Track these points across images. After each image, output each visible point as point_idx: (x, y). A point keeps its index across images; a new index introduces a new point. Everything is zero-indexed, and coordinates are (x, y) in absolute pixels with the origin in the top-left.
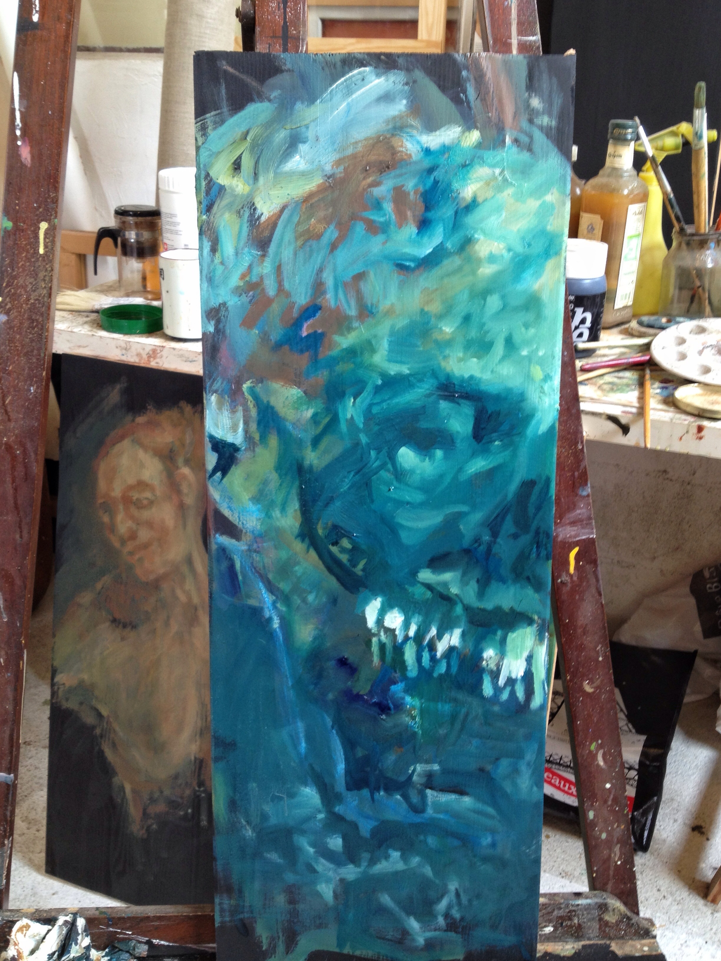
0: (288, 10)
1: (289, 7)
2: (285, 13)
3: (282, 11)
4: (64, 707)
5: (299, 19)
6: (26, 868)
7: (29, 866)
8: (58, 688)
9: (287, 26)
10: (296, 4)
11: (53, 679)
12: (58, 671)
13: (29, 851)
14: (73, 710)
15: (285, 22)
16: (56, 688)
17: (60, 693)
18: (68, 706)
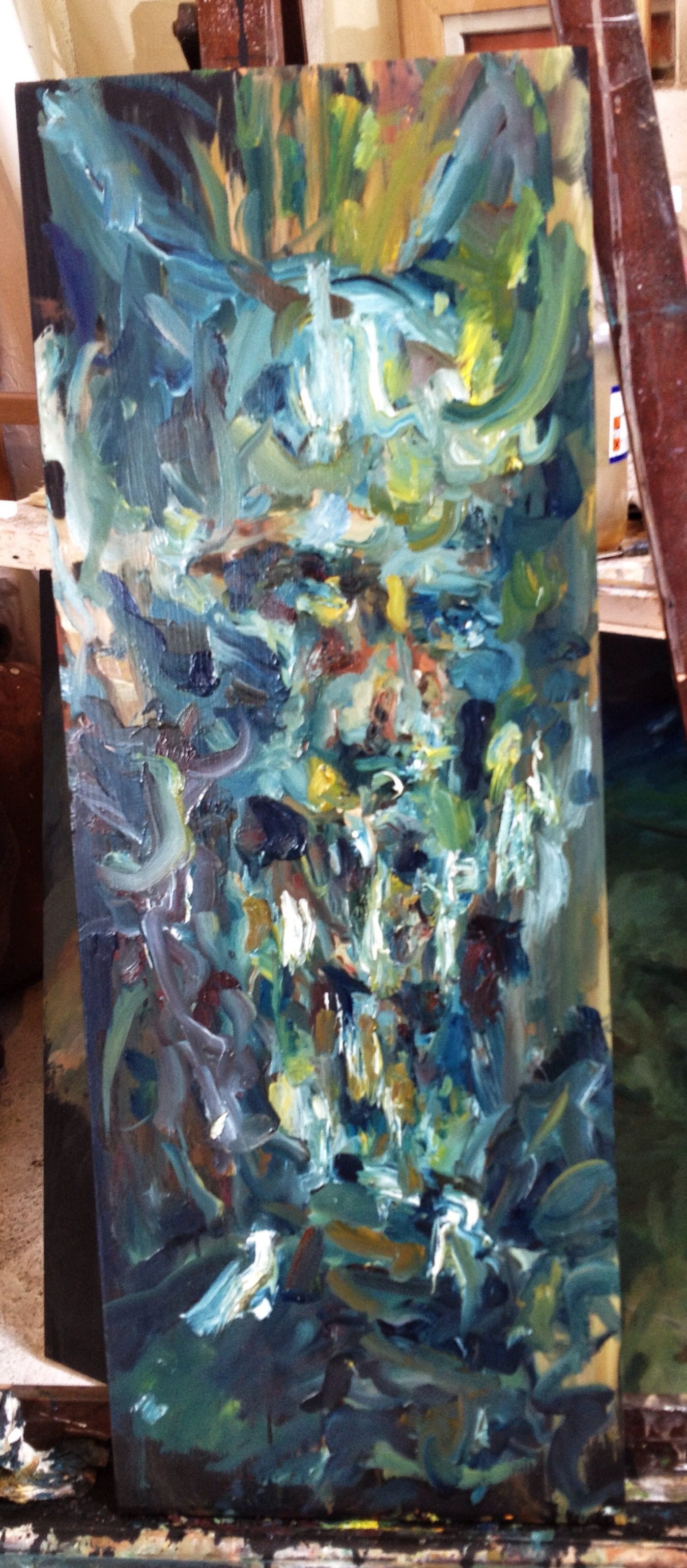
0: (246, 16)
1: (247, 11)
2: (241, 21)
3: (237, 18)
4: (63, 1101)
5: (262, 27)
6: (19, 1348)
7: (23, 1345)
8: (54, 1072)
9: (246, 41)
10: (257, 6)
11: (46, 1058)
12: (53, 1046)
13: (26, 1324)
14: (75, 1106)
15: (242, 34)
16: (51, 1071)
17: (57, 1079)
18: (69, 1099)
